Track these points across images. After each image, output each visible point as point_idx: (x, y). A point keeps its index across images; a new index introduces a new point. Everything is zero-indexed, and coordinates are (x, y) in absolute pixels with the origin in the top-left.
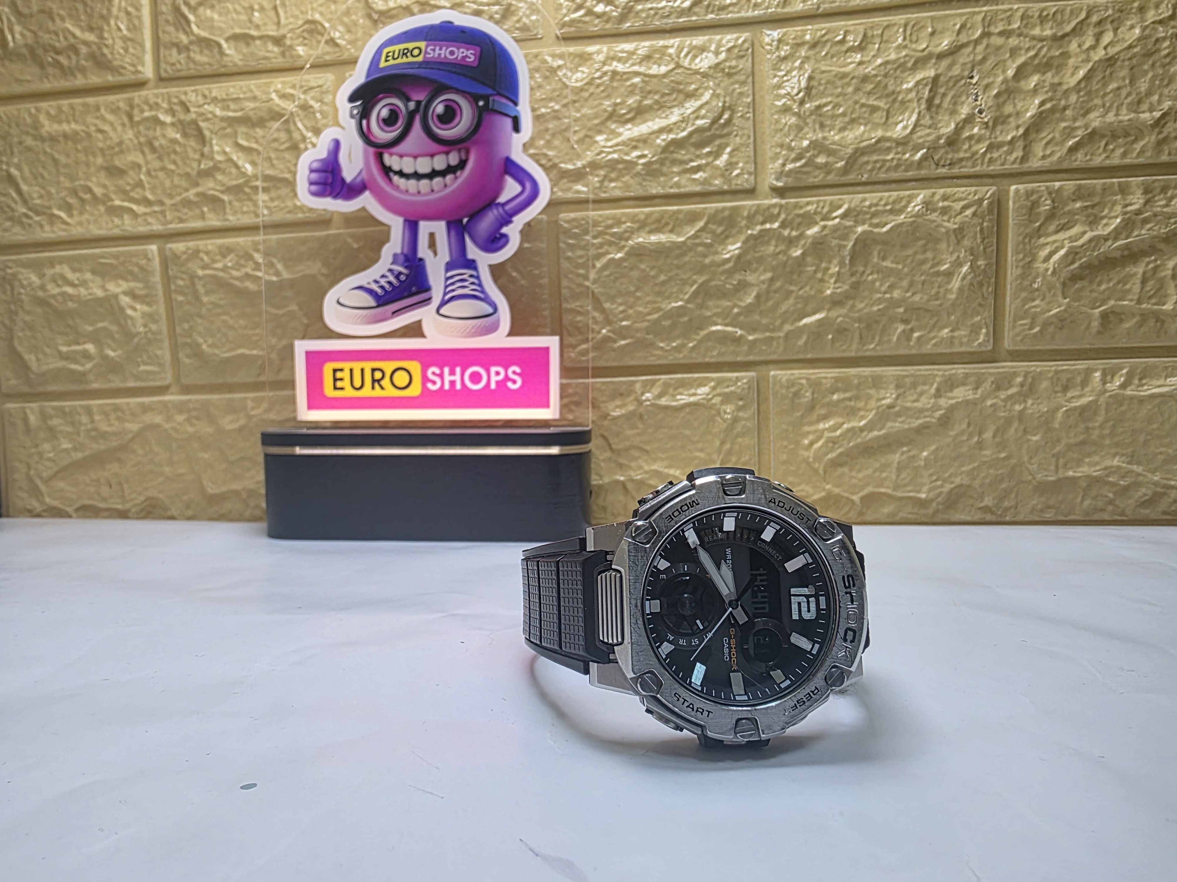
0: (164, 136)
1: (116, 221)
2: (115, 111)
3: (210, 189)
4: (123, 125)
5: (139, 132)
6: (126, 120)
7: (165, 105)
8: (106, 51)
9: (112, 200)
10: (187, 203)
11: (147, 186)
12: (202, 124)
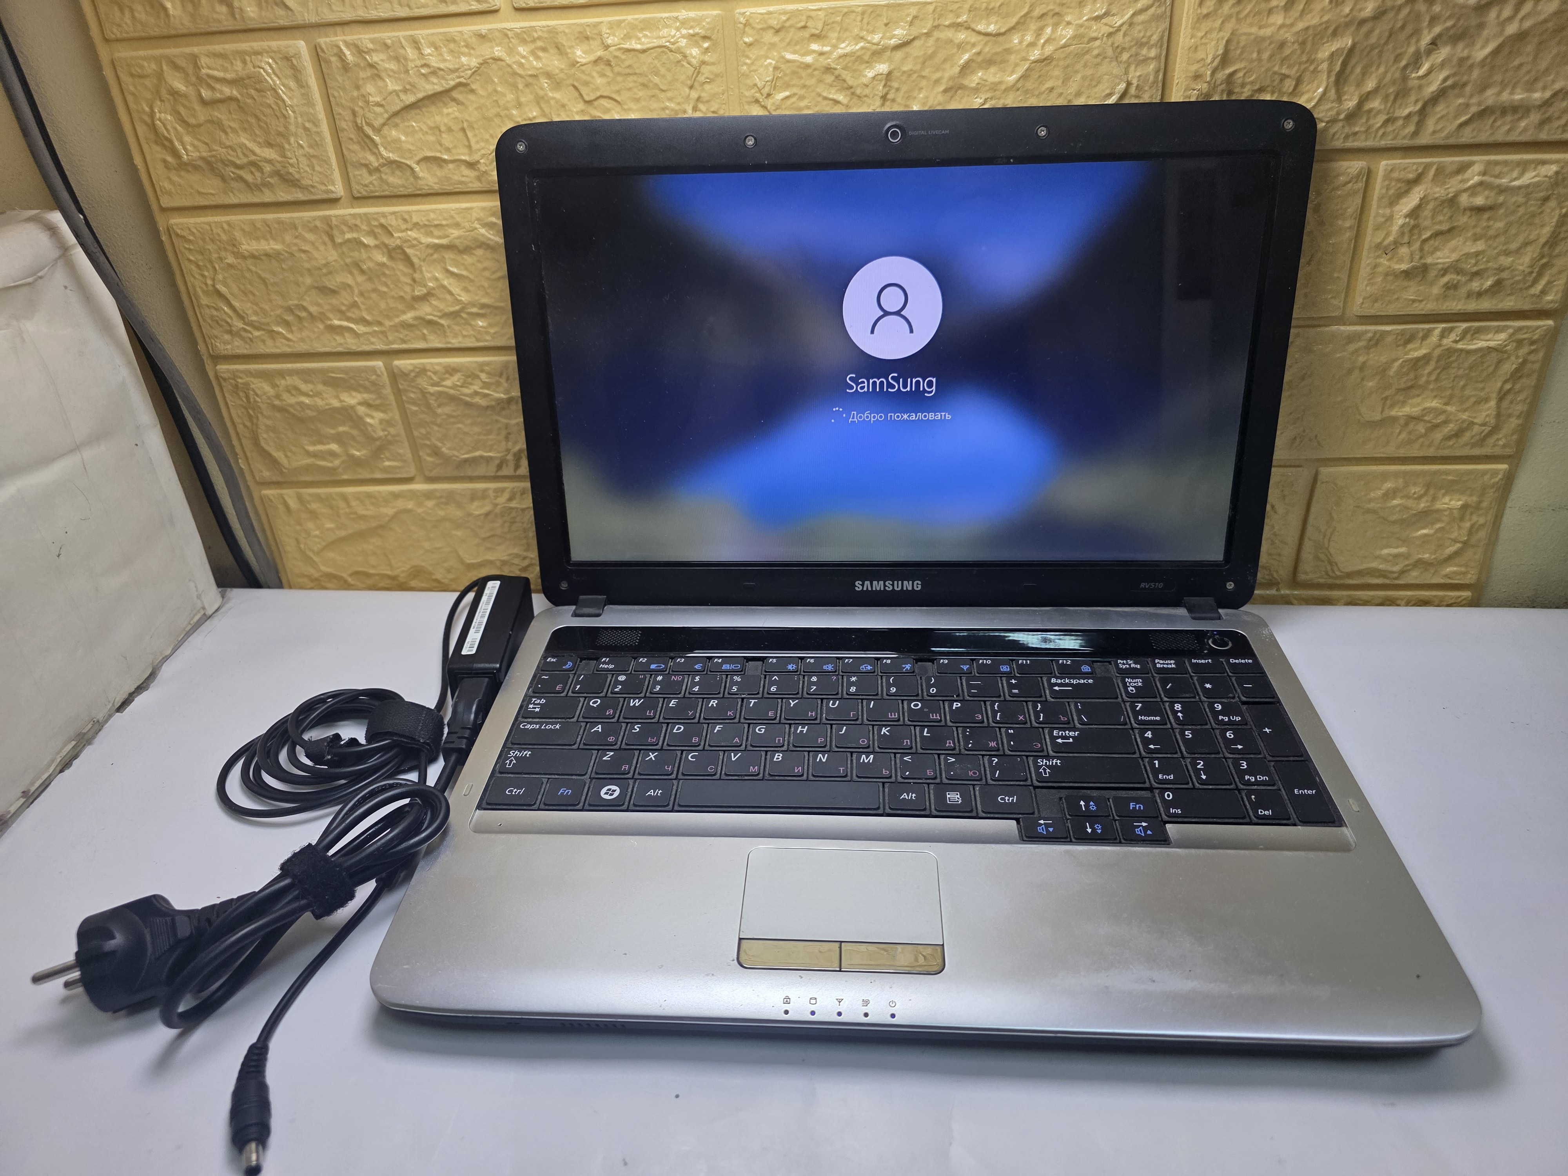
0: (370, 258)
1: (338, 339)
2: (314, 230)
3: (427, 314)
4: (325, 244)
5: (343, 253)
6: (326, 239)
7: (364, 227)
8: (291, 170)
9: (331, 320)
10: (405, 325)
11: (362, 307)
12: (408, 251)
